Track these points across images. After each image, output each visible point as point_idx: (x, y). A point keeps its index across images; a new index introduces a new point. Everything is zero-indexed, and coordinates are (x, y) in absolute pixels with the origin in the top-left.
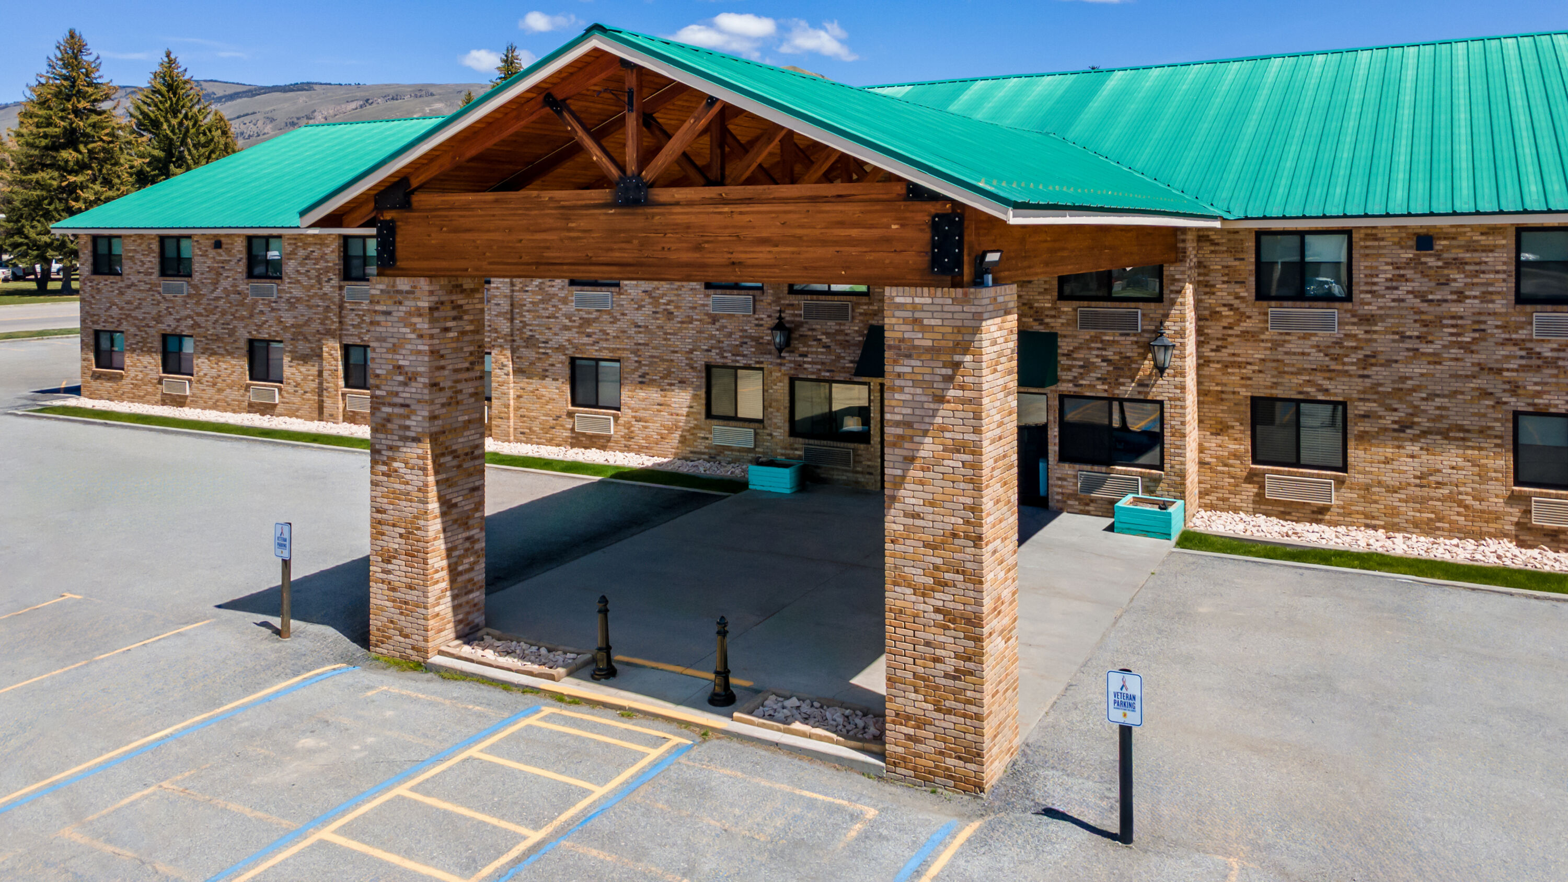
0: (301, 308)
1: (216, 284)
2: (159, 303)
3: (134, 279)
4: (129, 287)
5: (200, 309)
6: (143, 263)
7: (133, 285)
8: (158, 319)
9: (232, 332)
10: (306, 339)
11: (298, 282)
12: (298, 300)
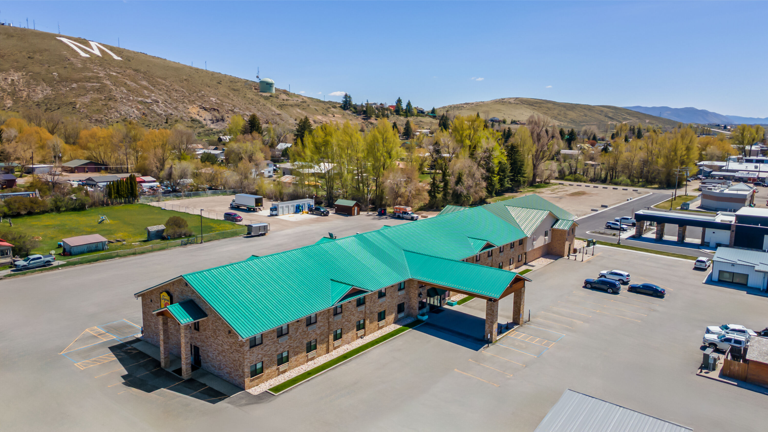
0: (322, 328)
1: (296, 332)
2: (277, 346)
3: (267, 343)
4: (265, 346)
5: (292, 341)
6: (271, 336)
7: (267, 345)
8: (277, 351)
9: (302, 343)
10: (323, 335)
11: (321, 321)
12: (321, 326)
